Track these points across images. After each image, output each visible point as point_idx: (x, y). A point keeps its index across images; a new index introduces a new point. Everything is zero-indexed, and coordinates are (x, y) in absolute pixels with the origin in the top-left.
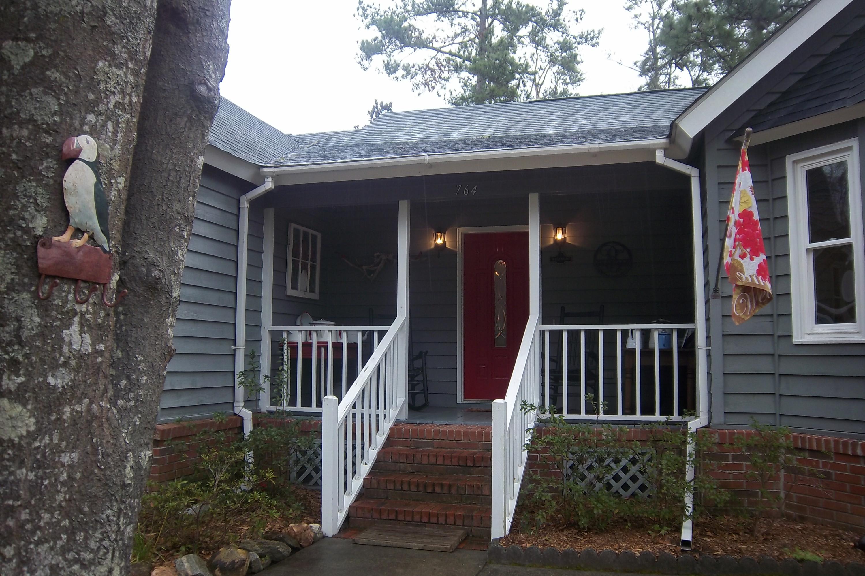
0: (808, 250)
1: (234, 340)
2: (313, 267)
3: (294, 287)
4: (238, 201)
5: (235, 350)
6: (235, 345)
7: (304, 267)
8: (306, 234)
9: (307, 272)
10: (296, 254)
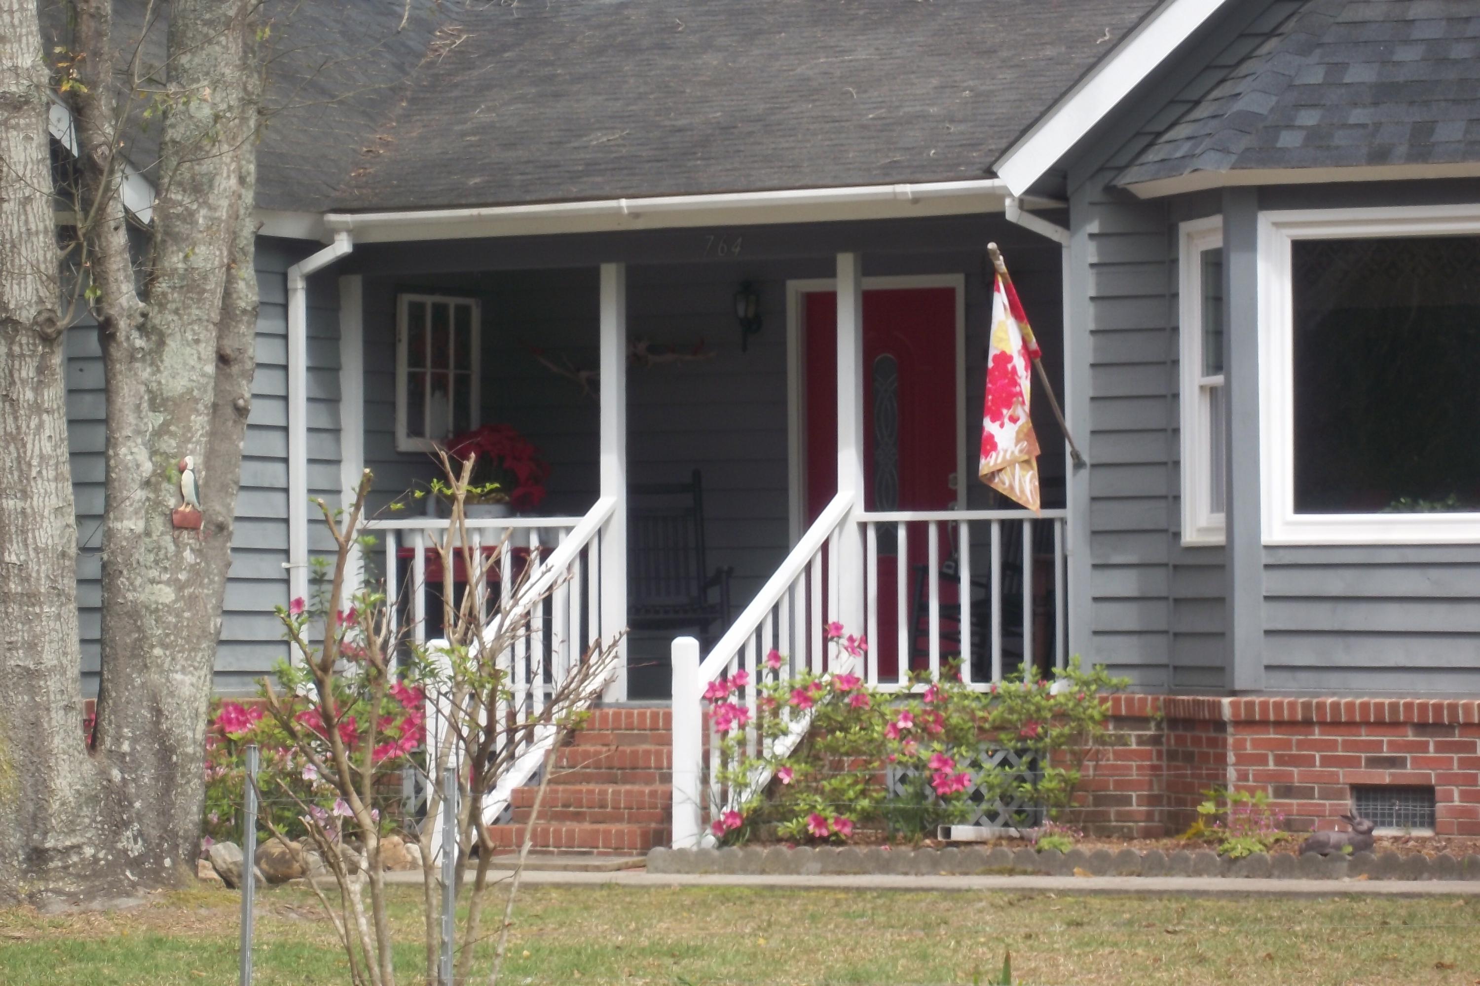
0: (1202, 388)
1: (287, 552)
2: (463, 382)
3: (416, 430)
4: (285, 277)
5: (288, 570)
6: (288, 561)
7: (440, 384)
8: (440, 311)
9: (446, 394)
10: (416, 358)
